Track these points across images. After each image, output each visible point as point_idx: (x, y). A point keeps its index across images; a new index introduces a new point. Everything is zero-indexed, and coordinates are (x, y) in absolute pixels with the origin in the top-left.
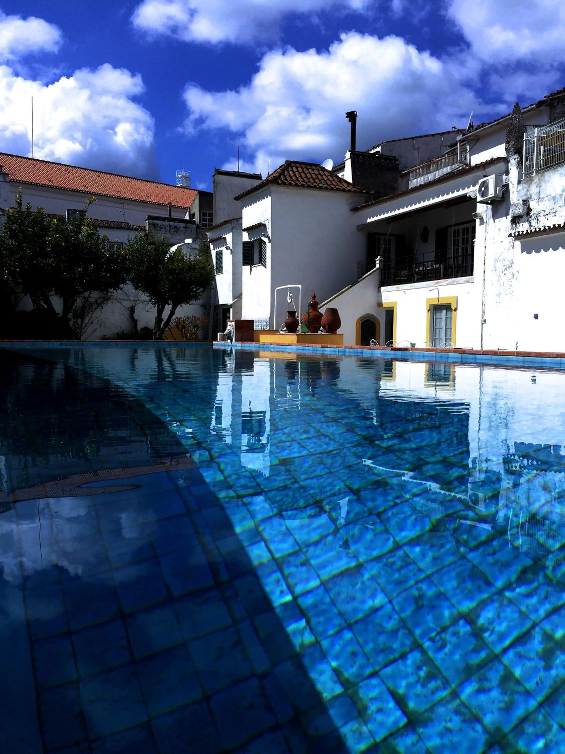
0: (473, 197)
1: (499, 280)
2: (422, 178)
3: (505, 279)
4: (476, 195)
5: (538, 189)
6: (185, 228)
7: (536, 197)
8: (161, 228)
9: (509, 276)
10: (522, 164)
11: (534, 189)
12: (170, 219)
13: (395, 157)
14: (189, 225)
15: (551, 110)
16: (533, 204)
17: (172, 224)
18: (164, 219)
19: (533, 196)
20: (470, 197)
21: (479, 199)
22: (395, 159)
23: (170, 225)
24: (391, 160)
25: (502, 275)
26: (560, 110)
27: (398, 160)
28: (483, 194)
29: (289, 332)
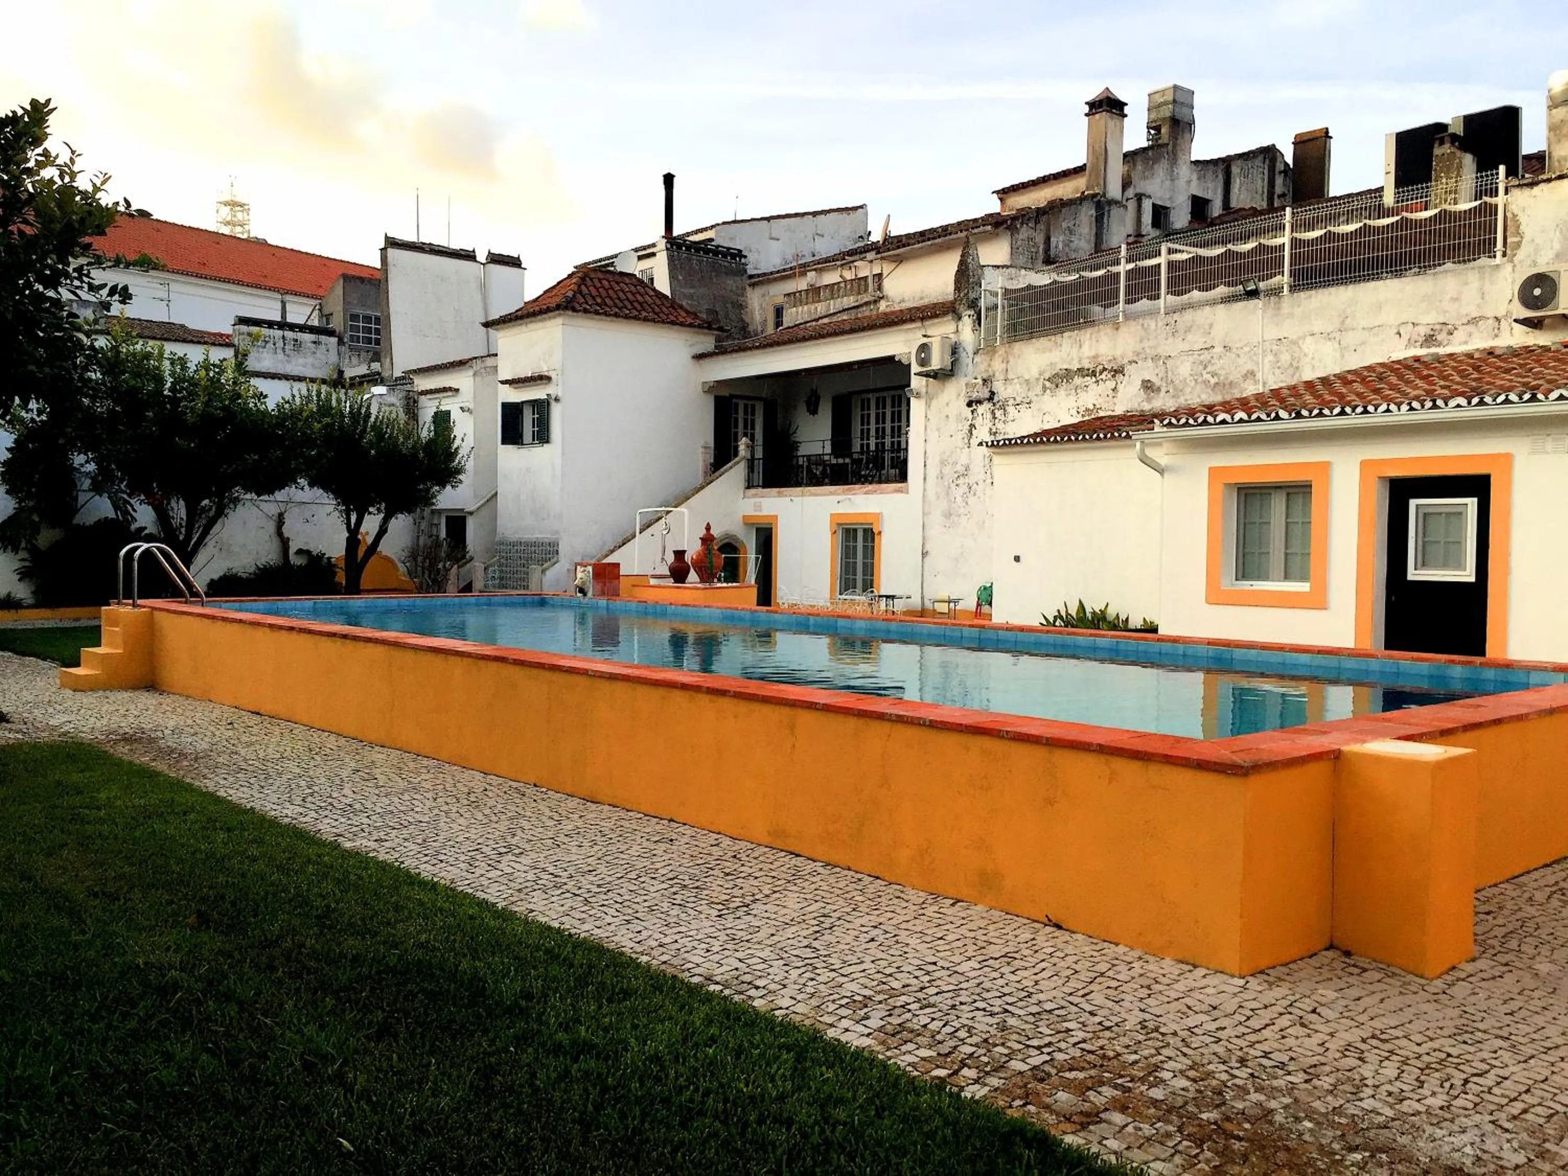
0: (905, 361)
1: (948, 494)
2: (806, 307)
3: (958, 493)
4: (909, 358)
5: (1004, 366)
6: (315, 343)
7: (1002, 377)
8: (266, 342)
9: (964, 488)
10: (980, 324)
11: (997, 366)
12: (283, 325)
13: (740, 251)
14: (323, 338)
15: (1012, 235)
16: (998, 386)
17: (289, 334)
18: (270, 324)
19: (997, 374)
20: (900, 361)
21: (915, 368)
22: (740, 254)
23: (283, 337)
24: (733, 256)
25: (953, 486)
26: (1026, 235)
27: (745, 257)
28: (923, 362)
29: (676, 582)
